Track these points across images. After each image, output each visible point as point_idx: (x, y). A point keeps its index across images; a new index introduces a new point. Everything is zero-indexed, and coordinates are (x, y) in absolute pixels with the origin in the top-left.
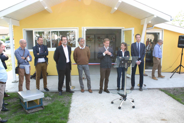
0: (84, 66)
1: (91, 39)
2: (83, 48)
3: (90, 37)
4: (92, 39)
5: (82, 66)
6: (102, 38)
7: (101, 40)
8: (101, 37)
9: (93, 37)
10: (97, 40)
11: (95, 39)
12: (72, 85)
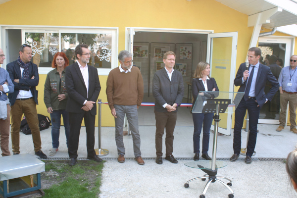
0: (127, 107)
1: (142, 52)
2: (127, 72)
3: (141, 49)
4: (144, 52)
5: (122, 108)
8: (163, 49)
10: (155, 54)
11: (150, 52)
12: (102, 147)
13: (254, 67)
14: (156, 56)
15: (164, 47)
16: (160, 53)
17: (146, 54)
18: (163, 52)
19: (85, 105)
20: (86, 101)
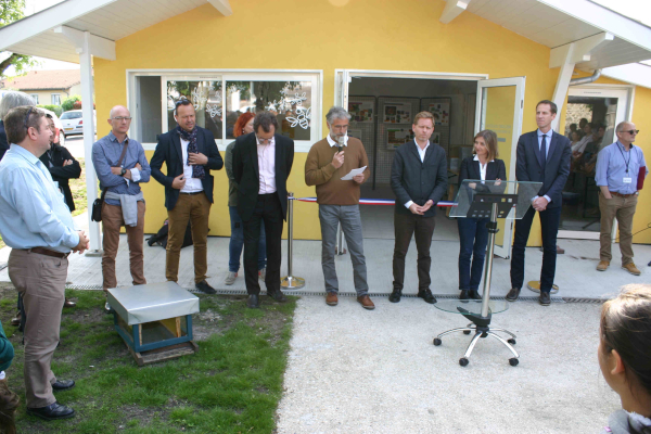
0: (343, 208)
1: (363, 112)
3: (361, 108)
4: (366, 113)
5: (335, 210)
6: (403, 113)
7: (399, 117)
8: (399, 109)
9: (372, 106)
10: (385, 116)
11: (376, 113)
12: (294, 273)
13: (544, 136)
14: (388, 119)
15: (402, 105)
16: (394, 114)
17: (369, 115)
18: (399, 112)
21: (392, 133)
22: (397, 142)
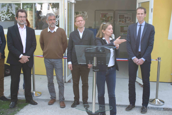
1: (108, 18)
3: (107, 16)
4: (110, 18)
6: (128, 18)
7: (125, 20)
8: (126, 16)
9: (112, 15)
10: (119, 20)
11: (114, 18)
13: (141, 26)
14: (120, 21)
15: (127, 14)
16: (123, 18)
17: (111, 19)
18: (126, 18)
19: (21, 58)
20: (22, 55)
21: (122, 28)
22: (125, 32)
